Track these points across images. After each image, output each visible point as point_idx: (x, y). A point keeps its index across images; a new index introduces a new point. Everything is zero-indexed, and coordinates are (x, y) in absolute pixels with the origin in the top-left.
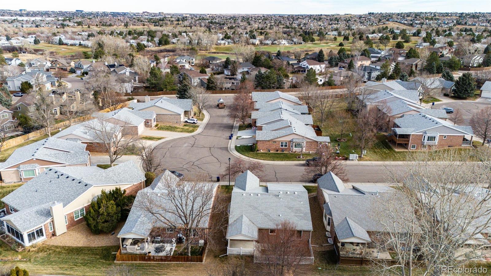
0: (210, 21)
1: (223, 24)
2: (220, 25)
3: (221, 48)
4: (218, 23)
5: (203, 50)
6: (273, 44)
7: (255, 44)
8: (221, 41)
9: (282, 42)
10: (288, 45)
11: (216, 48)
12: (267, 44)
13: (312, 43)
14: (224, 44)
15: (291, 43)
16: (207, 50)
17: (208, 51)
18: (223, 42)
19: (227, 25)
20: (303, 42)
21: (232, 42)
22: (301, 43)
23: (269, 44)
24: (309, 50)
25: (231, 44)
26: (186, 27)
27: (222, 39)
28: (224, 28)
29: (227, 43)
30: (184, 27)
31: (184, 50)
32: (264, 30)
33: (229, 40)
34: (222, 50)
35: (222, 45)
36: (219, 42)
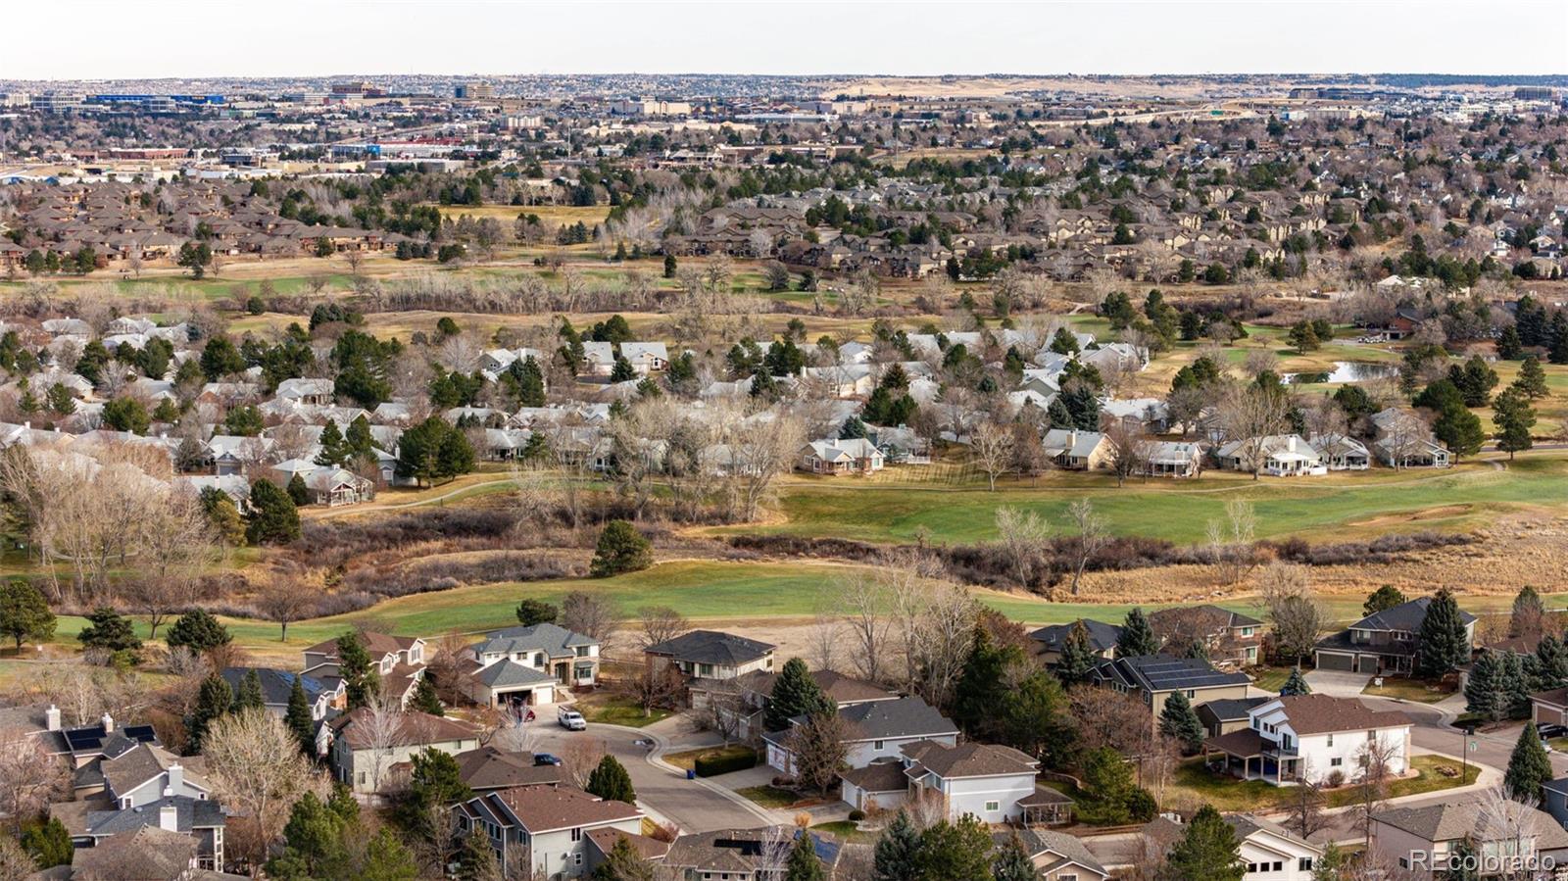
0: (822, 196)
1: (919, 237)
2: (894, 241)
3: (827, 499)
4: (882, 225)
5: (699, 520)
6: (1212, 461)
7: (1085, 468)
8: (838, 444)
9: (1281, 457)
10: (1322, 470)
11: (795, 503)
12: (1171, 468)
13: (1504, 455)
14: (861, 463)
15: (1352, 460)
16: (725, 519)
17: (737, 528)
18: (849, 449)
19: (944, 243)
20: (1437, 450)
21: (919, 442)
22: (1428, 462)
23: (1182, 469)
24: (1448, 533)
25: (911, 459)
26: (636, 255)
27: (849, 431)
28: (916, 268)
29: (877, 460)
30: (617, 258)
31: (565, 517)
32: (1230, 282)
33: (900, 433)
34: (832, 516)
35: (842, 479)
36: (820, 447)
